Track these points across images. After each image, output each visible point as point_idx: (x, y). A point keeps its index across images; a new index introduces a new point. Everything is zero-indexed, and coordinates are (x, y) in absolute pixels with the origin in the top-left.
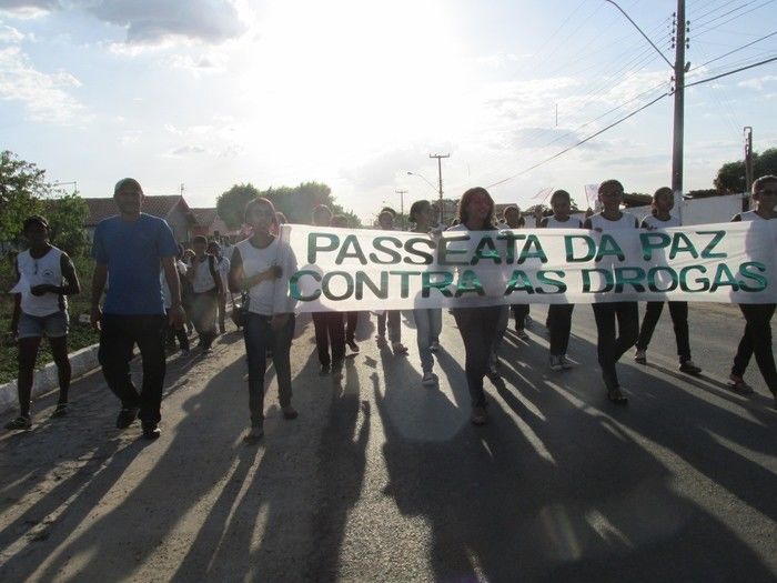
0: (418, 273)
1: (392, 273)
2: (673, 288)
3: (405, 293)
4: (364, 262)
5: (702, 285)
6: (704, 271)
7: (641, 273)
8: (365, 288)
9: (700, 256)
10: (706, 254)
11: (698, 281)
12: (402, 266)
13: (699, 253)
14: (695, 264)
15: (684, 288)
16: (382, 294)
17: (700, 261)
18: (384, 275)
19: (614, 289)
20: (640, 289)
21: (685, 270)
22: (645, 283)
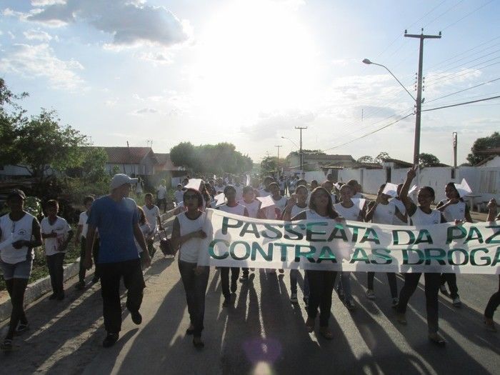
0: (293, 246)
1: (276, 244)
2: (465, 263)
3: (284, 259)
4: (258, 236)
5: (485, 261)
6: (487, 251)
7: (443, 253)
8: (258, 253)
9: (484, 242)
10: (489, 241)
11: (482, 258)
12: (283, 240)
13: (484, 240)
14: (481, 247)
15: (473, 263)
16: (269, 258)
17: (484, 245)
18: (271, 246)
19: (425, 262)
20: (442, 263)
21: (474, 251)
22: (445, 259)
